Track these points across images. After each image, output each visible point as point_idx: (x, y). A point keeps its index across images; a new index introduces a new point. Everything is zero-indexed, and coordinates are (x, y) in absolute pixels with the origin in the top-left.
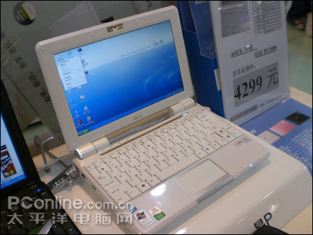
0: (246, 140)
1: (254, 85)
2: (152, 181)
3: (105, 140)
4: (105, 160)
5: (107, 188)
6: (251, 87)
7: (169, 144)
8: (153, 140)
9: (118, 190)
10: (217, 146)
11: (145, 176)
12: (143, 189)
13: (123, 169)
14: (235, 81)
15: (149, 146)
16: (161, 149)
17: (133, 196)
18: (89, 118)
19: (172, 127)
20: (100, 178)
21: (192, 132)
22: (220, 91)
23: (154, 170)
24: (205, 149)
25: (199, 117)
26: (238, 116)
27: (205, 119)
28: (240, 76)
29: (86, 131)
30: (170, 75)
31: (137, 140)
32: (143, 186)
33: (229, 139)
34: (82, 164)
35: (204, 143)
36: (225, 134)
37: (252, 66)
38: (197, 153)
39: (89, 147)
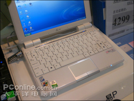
0: (113, 50)
1: (125, 19)
2: (56, 66)
3: (39, 40)
4: (37, 51)
5: (33, 66)
6: (123, 20)
7: (71, 46)
8: (64, 43)
9: (38, 68)
10: (96, 52)
11: (54, 63)
12: (51, 70)
13: (44, 57)
14: (114, 16)
15: (61, 46)
16: (66, 48)
17: (45, 72)
18: (31, 28)
19: (76, 37)
20: (31, 60)
21: (85, 41)
22: (105, 20)
23: (59, 60)
24: (89, 52)
25: (92, 34)
26: (113, 35)
27: (94, 35)
28: (117, 13)
29: (29, 34)
30: (79, 9)
31: (56, 42)
32: (51, 68)
33: (104, 49)
34: (25, 51)
35: (90, 49)
36: (102, 46)
37: (125, 9)
38: (84, 54)
39: (30, 43)
